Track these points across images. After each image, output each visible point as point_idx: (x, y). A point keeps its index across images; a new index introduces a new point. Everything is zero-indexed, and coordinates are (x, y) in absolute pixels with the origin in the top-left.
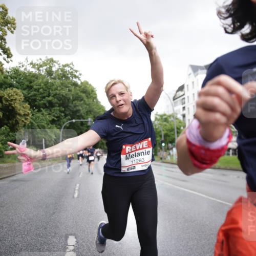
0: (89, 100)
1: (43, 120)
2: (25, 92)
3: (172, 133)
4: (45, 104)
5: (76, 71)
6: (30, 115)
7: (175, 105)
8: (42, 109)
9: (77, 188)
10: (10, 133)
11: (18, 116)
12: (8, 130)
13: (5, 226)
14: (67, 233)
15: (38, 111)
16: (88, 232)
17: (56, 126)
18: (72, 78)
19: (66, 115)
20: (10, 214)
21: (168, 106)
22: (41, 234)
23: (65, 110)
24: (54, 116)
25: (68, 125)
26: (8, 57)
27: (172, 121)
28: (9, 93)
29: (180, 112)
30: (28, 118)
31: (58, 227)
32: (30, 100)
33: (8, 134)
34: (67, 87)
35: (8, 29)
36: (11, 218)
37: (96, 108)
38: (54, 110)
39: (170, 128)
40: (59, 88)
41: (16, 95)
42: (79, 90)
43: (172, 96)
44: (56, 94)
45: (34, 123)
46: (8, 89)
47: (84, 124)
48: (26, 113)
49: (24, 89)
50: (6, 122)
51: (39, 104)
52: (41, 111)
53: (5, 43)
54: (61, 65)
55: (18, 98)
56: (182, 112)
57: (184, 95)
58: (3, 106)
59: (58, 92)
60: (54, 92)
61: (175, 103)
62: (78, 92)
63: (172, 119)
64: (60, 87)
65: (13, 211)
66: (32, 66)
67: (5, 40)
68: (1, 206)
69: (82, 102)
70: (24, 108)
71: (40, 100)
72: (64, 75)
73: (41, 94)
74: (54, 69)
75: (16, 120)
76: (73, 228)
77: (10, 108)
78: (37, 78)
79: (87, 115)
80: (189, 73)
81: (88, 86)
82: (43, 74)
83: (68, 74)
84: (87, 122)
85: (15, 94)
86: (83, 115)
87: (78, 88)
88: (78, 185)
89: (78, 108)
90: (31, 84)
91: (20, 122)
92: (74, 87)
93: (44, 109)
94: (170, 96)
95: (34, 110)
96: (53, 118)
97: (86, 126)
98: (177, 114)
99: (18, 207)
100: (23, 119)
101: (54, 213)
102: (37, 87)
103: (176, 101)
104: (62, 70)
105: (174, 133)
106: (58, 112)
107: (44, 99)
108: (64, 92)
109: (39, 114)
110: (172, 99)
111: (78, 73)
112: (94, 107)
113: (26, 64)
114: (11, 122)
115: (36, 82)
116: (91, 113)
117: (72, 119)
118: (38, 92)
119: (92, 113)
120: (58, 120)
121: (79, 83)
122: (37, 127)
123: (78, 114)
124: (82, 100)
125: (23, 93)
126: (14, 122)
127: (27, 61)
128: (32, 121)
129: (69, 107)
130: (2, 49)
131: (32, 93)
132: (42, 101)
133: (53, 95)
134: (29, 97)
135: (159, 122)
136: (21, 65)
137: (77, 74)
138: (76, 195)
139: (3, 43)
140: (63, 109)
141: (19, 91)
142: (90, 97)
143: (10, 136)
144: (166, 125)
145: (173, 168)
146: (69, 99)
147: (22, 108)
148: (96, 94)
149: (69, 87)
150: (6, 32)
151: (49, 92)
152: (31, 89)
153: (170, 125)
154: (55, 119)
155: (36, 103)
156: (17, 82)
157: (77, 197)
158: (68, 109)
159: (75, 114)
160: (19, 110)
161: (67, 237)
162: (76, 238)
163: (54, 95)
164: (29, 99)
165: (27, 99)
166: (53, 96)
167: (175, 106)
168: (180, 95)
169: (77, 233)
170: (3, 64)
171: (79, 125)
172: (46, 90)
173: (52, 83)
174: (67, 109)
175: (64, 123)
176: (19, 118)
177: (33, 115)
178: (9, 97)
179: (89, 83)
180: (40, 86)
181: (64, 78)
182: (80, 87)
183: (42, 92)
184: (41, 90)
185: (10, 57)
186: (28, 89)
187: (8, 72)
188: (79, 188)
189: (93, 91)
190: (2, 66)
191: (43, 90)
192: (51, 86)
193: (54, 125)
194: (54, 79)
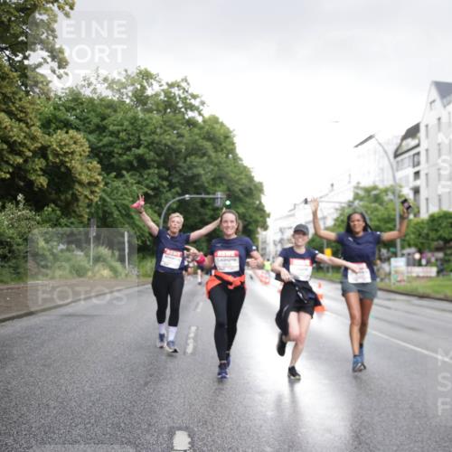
0: (220, 154)
1: (127, 194)
2: (92, 138)
3: (390, 226)
4: (130, 163)
5: (194, 97)
6: (101, 186)
7: (399, 167)
8: (124, 172)
9: (192, 335)
10: (62, 220)
11: (77, 187)
12: (58, 212)
13: (52, 404)
14: (171, 424)
15: (116, 177)
16: (213, 426)
17: (151, 208)
18: (186, 109)
19: (171, 186)
20: (62, 381)
21: (382, 170)
22: (122, 425)
23: (170, 175)
24: (147, 186)
25: (175, 206)
26: (59, 67)
27: (391, 200)
28: (61, 141)
29: (408, 182)
30: (97, 189)
31: (155, 412)
32: (101, 154)
33: (57, 221)
34: (174, 128)
35: (59, 8)
36: (64, 388)
37: (232, 172)
38: (149, 174)
39: (386, 216)
40: (158, 130)
41: (75, 145)
42: (199, 135)
43: (391, 149)
44: (153, 143)
45: (108, 199)
46: (59, 131)
47: (208, 204)
48: (93, 180)
49: (91, 132)
50: (54, 196)
51: (119, 162)
52: (123, 176)
53: (55, 37)
54: (163, 82)
55: (78, 149)
56: (413, 184)
57: (418, 145)
58: (47, 165)
59: (156, 138)
60: (149, 139)
61: (398, 162)
62: (197, 137)
63: (391, 196)
64: (161, 127)
65: (67, 377)
66: (106, 85)
67: (53, 31)
68: (45, 366)
69: (205, 158)
70: (90, 170)
71: (120, 155)
72: (169, 104)
73: (123, 141)
74: (149, 92)
75: (73, 194)
76: (183, 415)
77: (63, 169)
78: (115, 111)
79: (214, 185)
80: (430, 100)
81: (218, 126)
82: (128, 101)
83: (178, 103)
84: (214, 199)
85: (72, 142)
86: (206, 185)
87: (196, 130)
88: (193, 329)
89: (195, 171)
90: (104, 123)
91: (82, 198)
92: (188, 128)
93: (128, 172)
94: (386, 148)
95: (108, 174)
96: (146, 190)
97: (210, 207)
98: (401, 187)
99: (77, 368)
100: (87, 193)
101: (146, 384)
102: (116, 128)
103: (399, 158)
104: (167, 93)
105: (395, 226)
106: (156, 179)
107: (128, 153)
108: (169, 138)
109: (118, 183)
110: (392, 156)
111: (198, 100)
112: (229, 169)
113: (94, 82)
114: (63, 197)
115: (113, 118)
116: (222, 182)
117: (183, 194)
118: (117, 137)
119: (224, 182)
120: (156, 196)
121: (200, 119)
122: (114, 209)
123: (196, 183)
124: (204, 155)
125: (88, 140)
126: (69, 196)
127: (98, 76)
128: (104, 196)
129: (178, 169)
130: (47, 51)
131: (106, 140)
132: (125, 157)
133: (146, 144)
134: (100, 147)
135: (361, 203)
136: (85, 83)
137: (196, 103)
138: (190, 349)
139: (51, 38)
140: (167, 173)
141: (79, 136)
142: (222, 150)
143: (60, 224)
144: (376, 210)
145: (389, 300)
146: (178, 152)
147: (86, 171)
148: (233, 144)
149: (179, 128)
150: (55, 16)
151: (139, 137)
152: (104, 131)
153: (386, 209)
154: (150, 192)
155: (113, 160)
156: (77, 118)
157: (191, 354)
158: (177, 171)
159: (190, 184)
160: (80, 174)
161: (171, 434)
162: (189, 436)
163: (149, 145)
164: (100, 152)
165: (95, 152)
166: (147, 147)
167: (397, 170)
168: (410, 146)
169: (191, 426)
170: (50, 82)
171: (198, 205)
172: (133, 135)
173: (145, 121)
174: (173, 172)
175: (167, 201)
176: (80, 189)
177: (106, 184)
178: (61, 147)
179: (220, 120)
180: (122, 125)
181: (169, 110)
182: (201, 128)
183: (125, 138)
184: (122, 135)
185: (64, 68)
186: (97, 132)
187: (60, 99)
188: (196, 335)
189: (227, 137)
190: (47, 84)
191: (128, 134)
192: (142, 127)
193: (148, 205)
194: (150, 111)
